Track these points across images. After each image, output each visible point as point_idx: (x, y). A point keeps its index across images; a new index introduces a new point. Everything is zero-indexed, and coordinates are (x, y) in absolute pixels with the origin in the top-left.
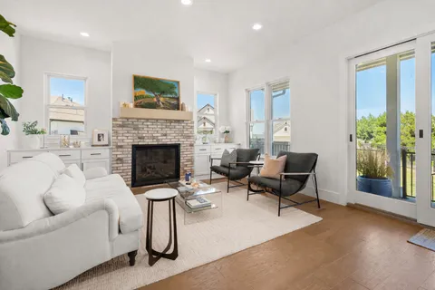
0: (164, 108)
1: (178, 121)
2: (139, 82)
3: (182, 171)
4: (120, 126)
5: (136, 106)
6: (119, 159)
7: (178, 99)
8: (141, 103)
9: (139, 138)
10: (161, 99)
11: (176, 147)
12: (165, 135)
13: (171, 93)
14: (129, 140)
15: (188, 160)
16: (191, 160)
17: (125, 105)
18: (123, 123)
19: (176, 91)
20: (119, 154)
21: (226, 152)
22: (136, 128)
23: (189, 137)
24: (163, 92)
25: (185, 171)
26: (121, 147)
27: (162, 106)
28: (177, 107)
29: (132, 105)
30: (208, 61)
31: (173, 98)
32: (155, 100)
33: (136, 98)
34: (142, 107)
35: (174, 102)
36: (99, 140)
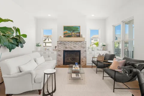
0: (74, 37)
1: (80, 42)
2: (66, 28)
3: (81, 61)
4: (60, 44)
5: (64, 37)
6: (59, 55)
7: (79, 33)
8: (66, 36)
9: (66, 48)
10: (73, 34)
11: (79, 51)
12: (75, 47)
13: (77, 31)
14: (62, 48)
15: (84, 57)
16: (85, 57)
17: (60, 37)
18: (60, 43)
19: (79, 30)
20: (59, 53)
21: (100, 54)
22: (65, 44)
23: (84, 48)
24: (74, 31)
25: (83, 61)
26: (60, 51)
27: (73, 36)
28: (79, 36)
29: (63, 37)
30: (93, 15)
31: (77, 33)
32: (71, 34)
33: (64, 34)
34: (66, 37)
35: (78, 34)
36: (55, 48)
